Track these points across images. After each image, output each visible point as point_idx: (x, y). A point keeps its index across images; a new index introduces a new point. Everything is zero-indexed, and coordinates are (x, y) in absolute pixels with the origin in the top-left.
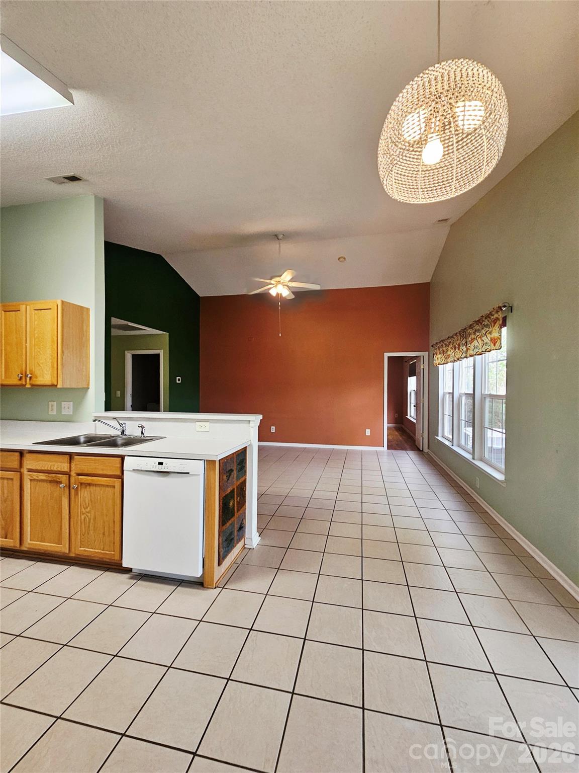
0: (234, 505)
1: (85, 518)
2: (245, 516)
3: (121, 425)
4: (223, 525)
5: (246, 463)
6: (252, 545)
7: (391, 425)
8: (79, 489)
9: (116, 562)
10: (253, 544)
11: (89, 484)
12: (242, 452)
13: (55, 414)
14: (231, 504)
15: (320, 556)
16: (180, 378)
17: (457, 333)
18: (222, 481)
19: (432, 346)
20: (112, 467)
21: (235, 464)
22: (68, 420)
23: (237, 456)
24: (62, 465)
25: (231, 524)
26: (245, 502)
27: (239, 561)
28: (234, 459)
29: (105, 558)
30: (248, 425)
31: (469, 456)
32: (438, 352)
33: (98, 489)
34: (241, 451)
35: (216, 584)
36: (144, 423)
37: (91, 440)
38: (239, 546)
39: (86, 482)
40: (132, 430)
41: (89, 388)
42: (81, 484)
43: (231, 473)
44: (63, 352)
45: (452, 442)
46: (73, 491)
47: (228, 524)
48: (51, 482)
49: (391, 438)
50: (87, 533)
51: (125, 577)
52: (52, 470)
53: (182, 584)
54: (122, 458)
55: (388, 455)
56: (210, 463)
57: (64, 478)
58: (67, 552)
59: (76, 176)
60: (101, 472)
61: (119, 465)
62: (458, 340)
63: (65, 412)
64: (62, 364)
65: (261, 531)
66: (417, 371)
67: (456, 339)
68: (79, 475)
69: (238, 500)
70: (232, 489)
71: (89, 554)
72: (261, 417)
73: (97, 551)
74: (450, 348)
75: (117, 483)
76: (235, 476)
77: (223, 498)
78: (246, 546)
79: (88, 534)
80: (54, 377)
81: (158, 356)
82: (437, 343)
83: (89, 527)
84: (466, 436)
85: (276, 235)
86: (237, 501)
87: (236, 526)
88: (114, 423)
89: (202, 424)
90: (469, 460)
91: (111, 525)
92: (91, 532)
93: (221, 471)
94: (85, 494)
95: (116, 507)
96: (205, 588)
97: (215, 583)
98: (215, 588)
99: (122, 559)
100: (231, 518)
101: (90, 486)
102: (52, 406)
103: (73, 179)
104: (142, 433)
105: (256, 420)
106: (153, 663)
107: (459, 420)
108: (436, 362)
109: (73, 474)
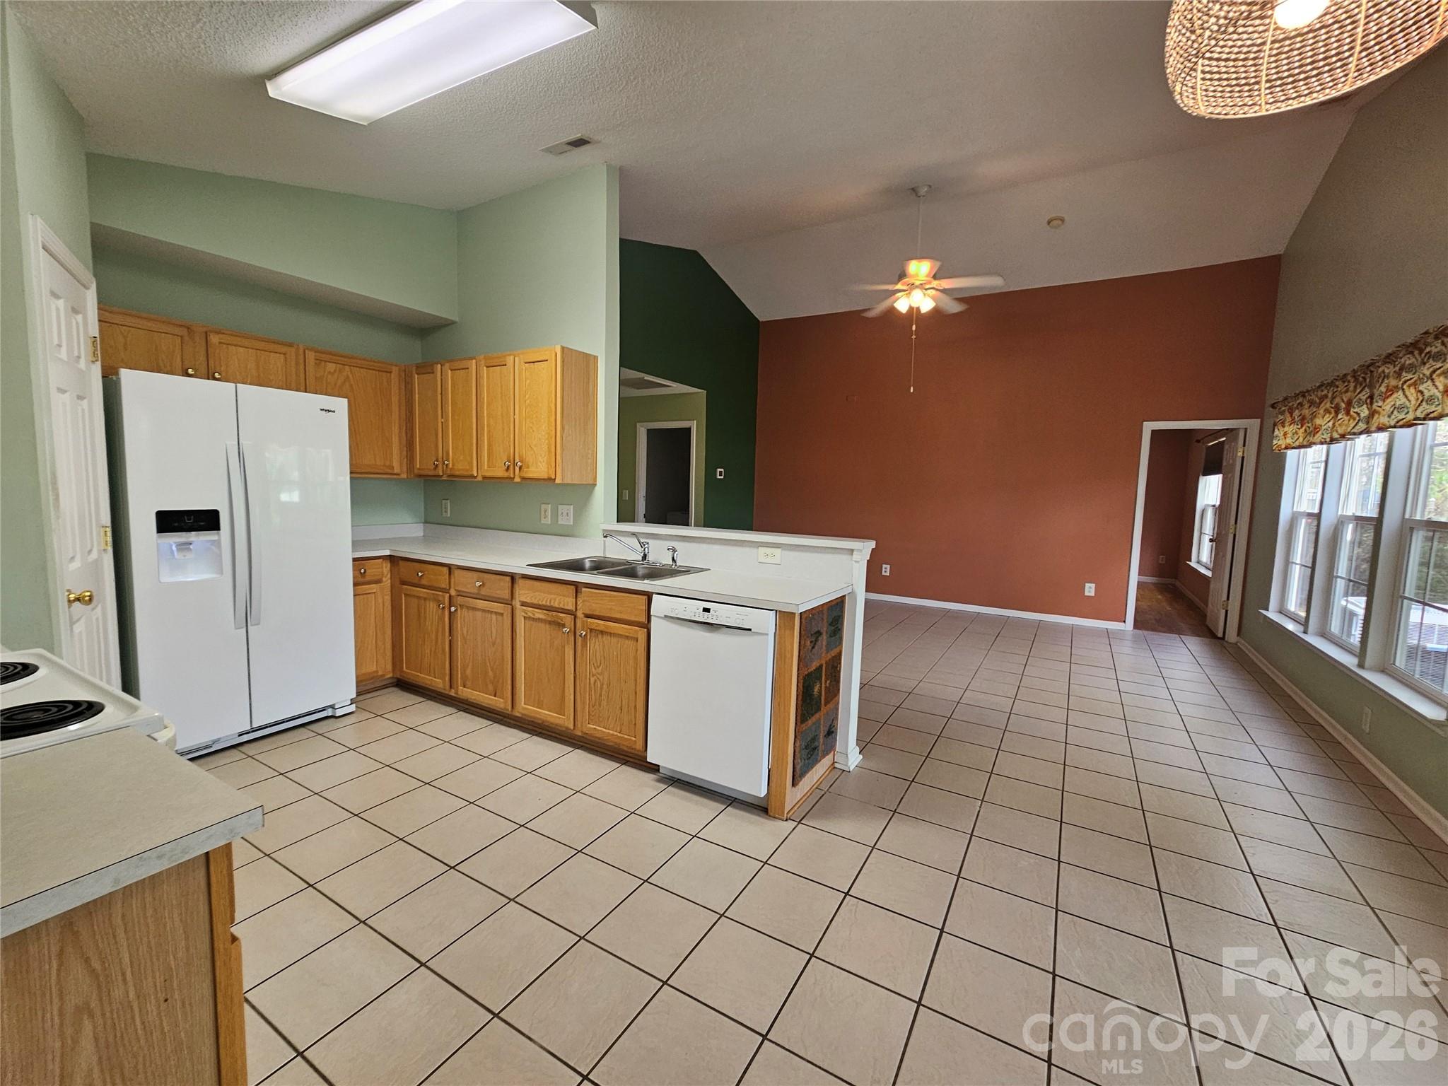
0: (820, 692)
1: (595, 681)
2: (837, 714)
3: (642, 545)
4: (803, 721)
5: (842, 624)
6: (847, 765)
7: (1145, 579)
8: (589, 637)
9: (636, 752)
10: (850, 764)
11: (602, 632)
12: (837, 604)
13: (549, 522)
14: (816, 689)
15: (974, 806)
16: (722, 470)
17: (1345, 375)
18: (804, 648)
19: (1273, 406)
20: (633, 609)
21: (825, 624)
22: (567, 533)
23: (828, 609)
24: (565, 600)
25: (814, 724)
26: (839, 690)
27: (825, 787)
28: (823, 614)
29: (624, 745)
30: (849, 557)
31: (1349, 661)
32: (1289, 419)
33: (614, 640)
34: (835, 602)
35: (788, 813)
36: (675, 544)
37: (600, 566)
38: (826, 762)
39: (597, 628)
40: (659, 555)
41: (596, 485)
42: (591, 630)
43: (817, 637)
44: (563, 428)
45: (1305, 623)
46: (579, 640)
47: (810, 722)
48: (550, 623)
49: (1144, 605)
50: (597, 704)
51: (649, 777)
52: (552, 607)
53: (734, 803)
54: (649, 596)
55: (1135, 640)
56: (784, 617)
57: (568, 619)
58: (572, 728)
59: (584, 138)
60: (618, 616)
61: (644, 607)
62: (1347, 391)
63: (562, 521)
64: (563, 449)
65: (863, 745)
66: (1224, 464)
67: (1342, 387)
68: (587, 616)
69: (828, 685)
70: (818, 665)
71: (600, 736)
72: (873, 544)
73: (611, 732)
74: (1322, 411)
75: (642, 634)
76: (824, 643)
77: (804, 678)
78: (836, 765)
79: (600, 705)
80: (551, 466)
81: (689, 430)
82: (1286, 399)
83: (601, 695)
84: (1348, 616)
85: (913, 189)
86: (826, 687)
87: (822, 729)
88: (633, 542)
89: (769, 551)
90: (1351, 670)
91: (632, 697)
92: (604, 703)
93: (803, 632)
94: (595, 645)
95: (638, 670)
96: (770, 816)
97: (786, 813)
98: (786, 820)
99: (646, 750)
100: (815, 713)
101: (602, 634)
102: (545, 511)
103: (579, 143)
104: (673, 559)
105: (864, 549)
106: (698, 904)
107: (1331, 576)
108: (1280, 441)
109: (580, 614)
